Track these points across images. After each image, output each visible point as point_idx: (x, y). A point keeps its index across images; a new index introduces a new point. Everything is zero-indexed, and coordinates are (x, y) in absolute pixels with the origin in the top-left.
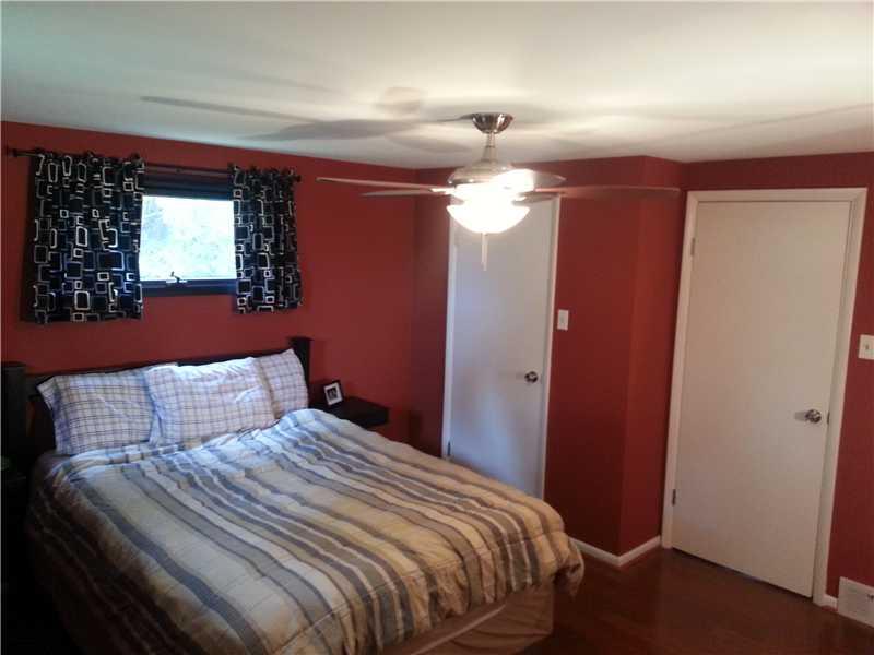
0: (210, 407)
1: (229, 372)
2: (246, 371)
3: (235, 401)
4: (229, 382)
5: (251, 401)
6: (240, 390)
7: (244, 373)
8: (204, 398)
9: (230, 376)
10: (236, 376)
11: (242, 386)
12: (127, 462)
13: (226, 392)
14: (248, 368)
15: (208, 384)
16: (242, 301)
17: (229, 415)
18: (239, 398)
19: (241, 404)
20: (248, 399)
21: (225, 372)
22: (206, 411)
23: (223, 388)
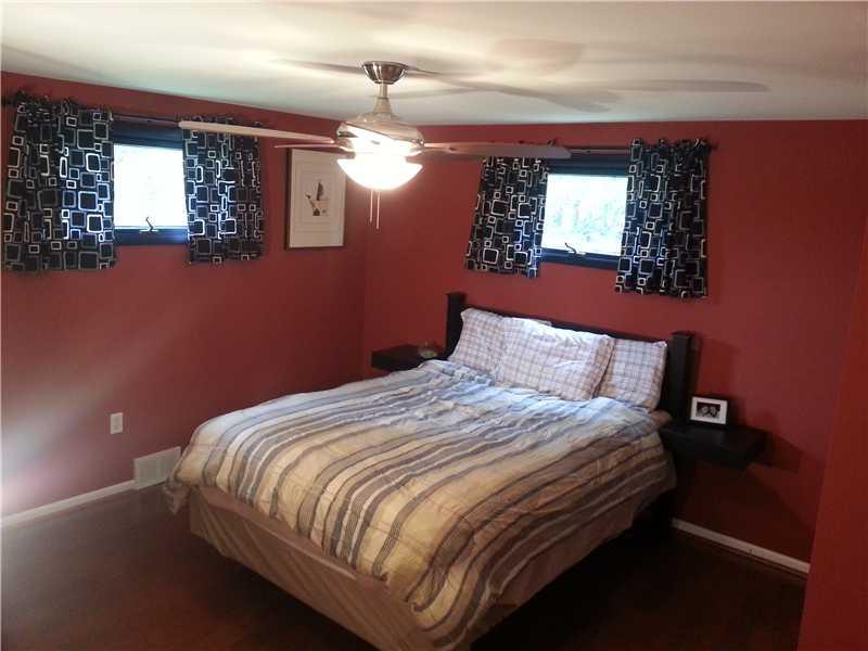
0: (532, 362)
1: (567, 340)
2: (585, 344)
3: (555, 366)
4: (562, 348)
5: (570, 371)
6: (568, 358)
7: (581, 345)
8: (532, 353)
9: (567, 343)
10: (572, 345)
11: (572, 356)
12: (452, 375)
13: (555, 355)
14: (589, 342)
15: (543, 343)
16: (620, 279)
17: (544, 375)
18: (560, 365)
19: (559, 370)
20: (568, 368)
21: (564, 339)
22: (528, 365)
23: (553, 352)
